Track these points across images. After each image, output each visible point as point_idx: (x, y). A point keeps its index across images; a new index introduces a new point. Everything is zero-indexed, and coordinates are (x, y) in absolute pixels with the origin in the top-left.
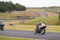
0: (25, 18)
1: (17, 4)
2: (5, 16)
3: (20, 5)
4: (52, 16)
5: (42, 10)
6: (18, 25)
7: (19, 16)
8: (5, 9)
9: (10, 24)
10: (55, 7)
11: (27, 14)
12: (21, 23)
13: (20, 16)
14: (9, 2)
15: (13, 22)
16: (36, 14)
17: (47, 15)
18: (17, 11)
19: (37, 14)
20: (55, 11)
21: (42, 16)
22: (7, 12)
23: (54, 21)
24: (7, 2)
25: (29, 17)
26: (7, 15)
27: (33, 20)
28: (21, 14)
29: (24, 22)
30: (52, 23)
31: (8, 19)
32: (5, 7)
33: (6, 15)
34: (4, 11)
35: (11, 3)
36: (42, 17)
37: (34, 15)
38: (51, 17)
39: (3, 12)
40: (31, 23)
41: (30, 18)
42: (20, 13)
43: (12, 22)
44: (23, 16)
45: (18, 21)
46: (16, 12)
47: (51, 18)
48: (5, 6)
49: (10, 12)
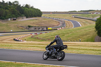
0: (40, 30)
1: (27, 6)
2: (7, 26)
3: (32, 7)
4: (86, 26)
5: (68, 17)
6: (27, 41)
7: (29, 27)
8: (6, 14)
9: (14, 39)
10: (90, 11)
11: (44, 22)
12: (32, 37)
13: (32, 27)
14: (14, 3)
15: (20, 36)
16: (59, 22)
17: (77, 25)
18: (27, 17)
19: (61, 23)
20: (91, 18)
21: (68, 25)
22: (9, 19)
23: (86, 34)
24: (9, 2)
25: (47, 28)
26: (10, 23)
27: (52, 33)
28: (34, 23)
29: (37, 36)
30: (84, 37)
31: (12, 31)
32: (7, 11)
33: (8, 24)
34: (5, 17)
35: (17, 4)
36: (68, 28)
37: (55, 24)
38: (83, 28)
39: (3, 19)
40: (48, 37)
41: (49, 28)
42: (32, 22)
43: (17, 36)
44: (37, 26)
45: (29, 35)
46: (25, 19)
47: (82, 30)
48: (6, 8)
49: (15, 20)
